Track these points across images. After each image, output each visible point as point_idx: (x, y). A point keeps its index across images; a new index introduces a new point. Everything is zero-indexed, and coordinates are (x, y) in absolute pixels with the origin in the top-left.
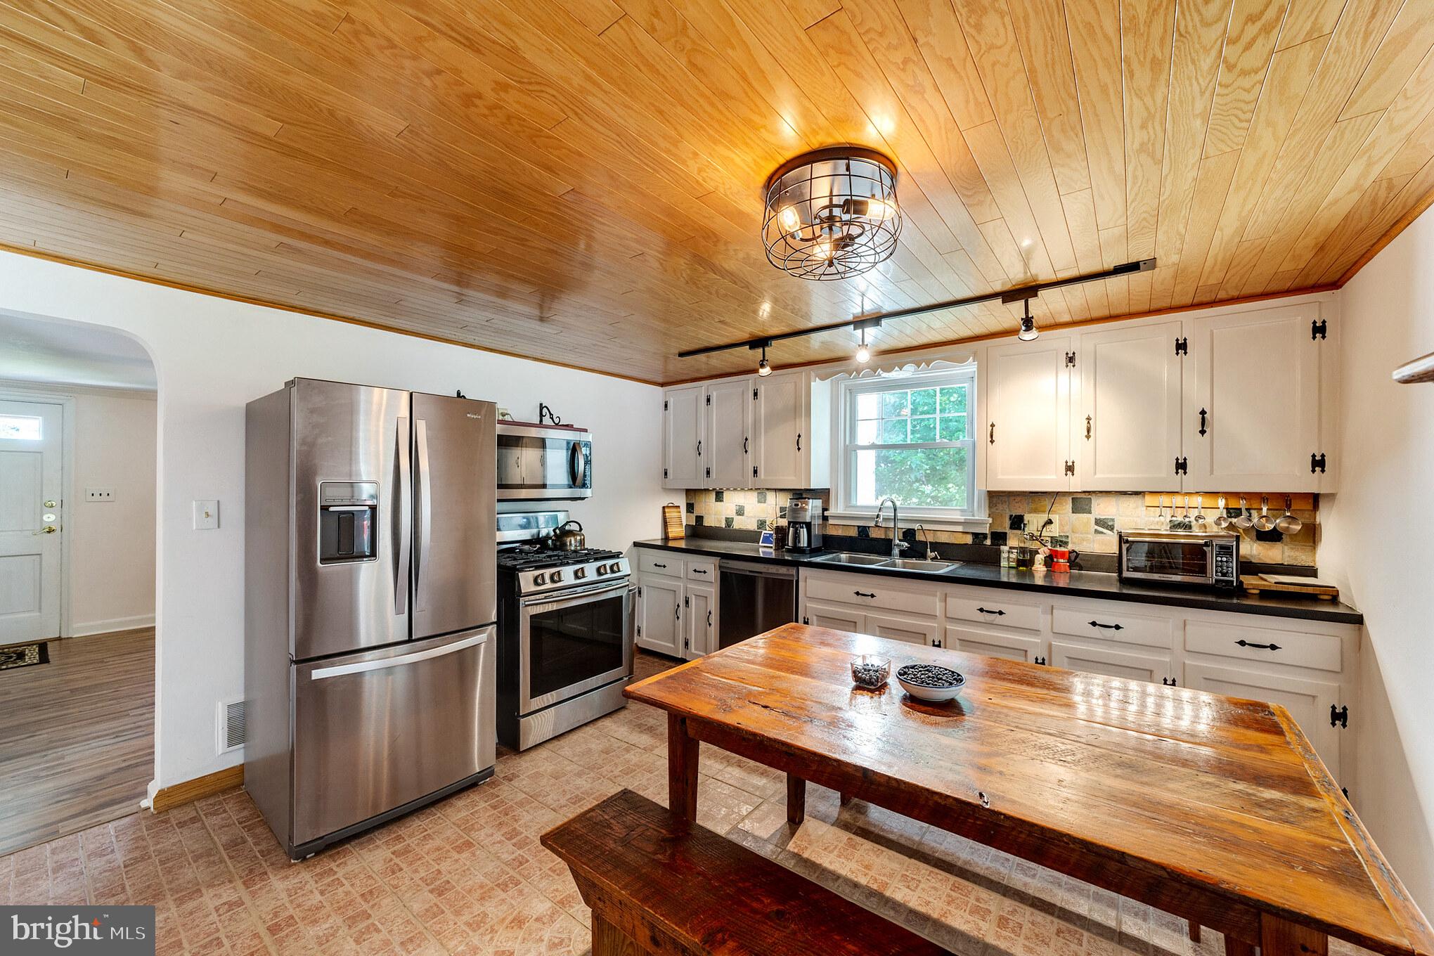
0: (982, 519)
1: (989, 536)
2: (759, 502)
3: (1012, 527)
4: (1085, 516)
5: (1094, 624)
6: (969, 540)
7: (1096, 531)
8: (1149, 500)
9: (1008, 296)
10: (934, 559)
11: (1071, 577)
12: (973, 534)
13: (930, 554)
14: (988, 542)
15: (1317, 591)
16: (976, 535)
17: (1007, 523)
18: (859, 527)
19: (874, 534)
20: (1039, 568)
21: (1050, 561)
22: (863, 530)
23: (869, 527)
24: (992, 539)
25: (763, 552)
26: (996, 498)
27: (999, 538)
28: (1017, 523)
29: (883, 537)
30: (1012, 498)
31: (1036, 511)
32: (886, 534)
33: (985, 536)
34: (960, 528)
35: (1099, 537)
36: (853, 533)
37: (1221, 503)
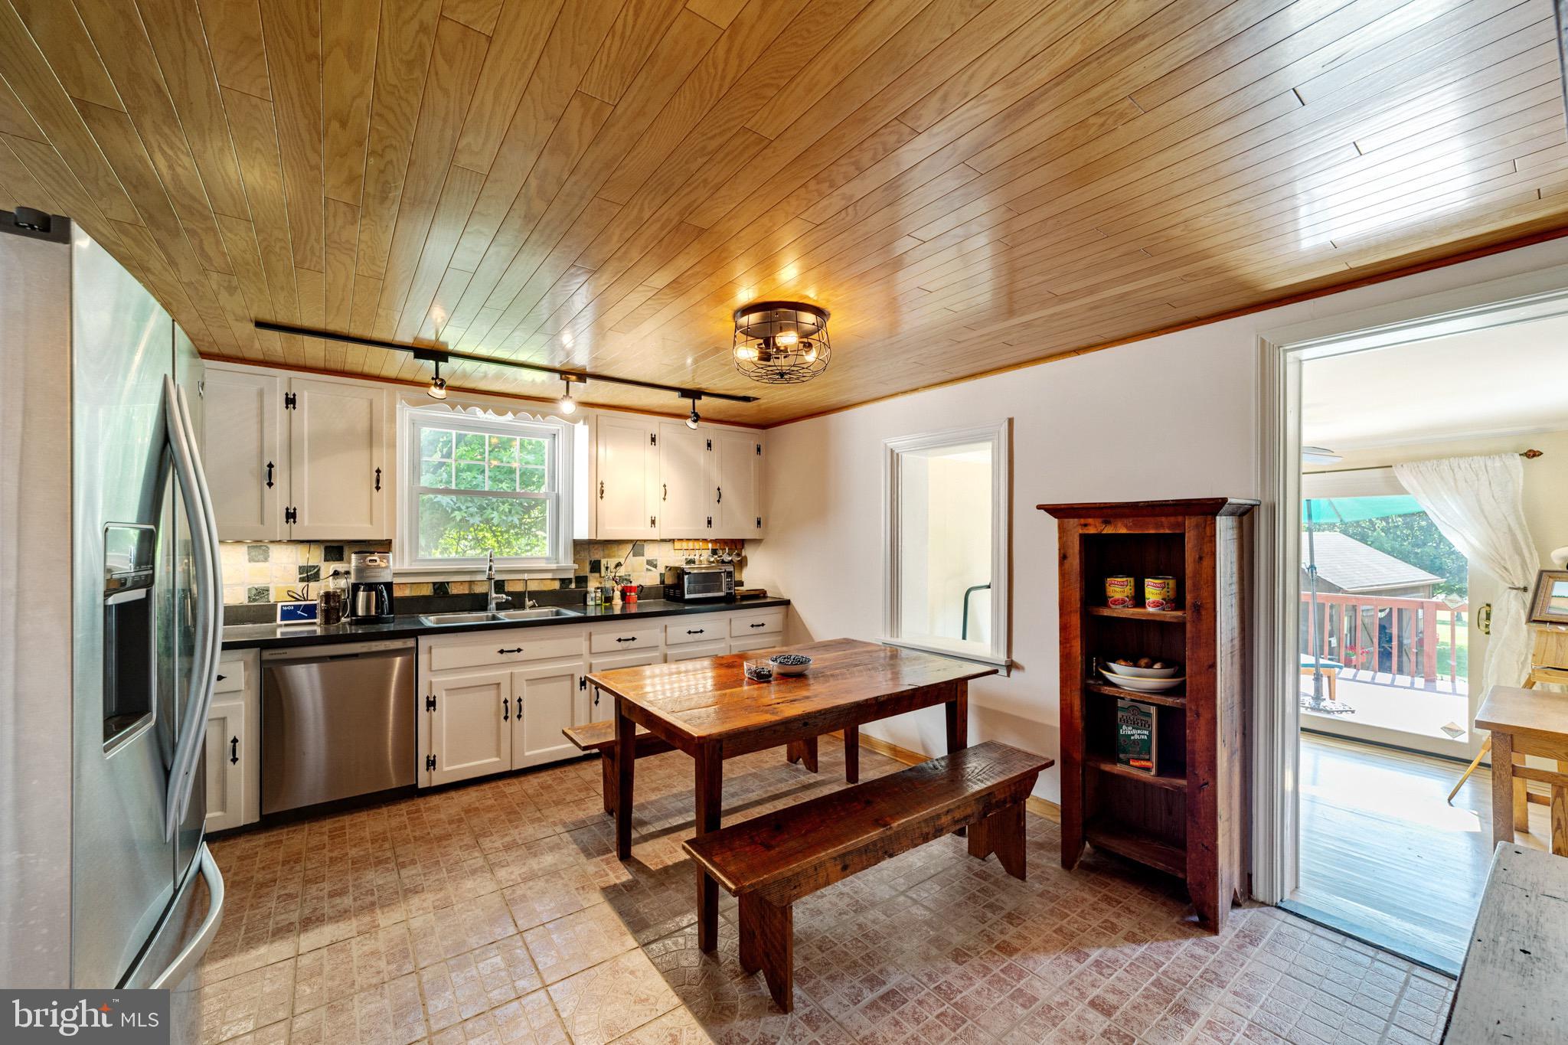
0: (567, 564)
1: (574, 580)
2: (251, 560)
3: (591, 572)
4: (641, 558)
5: (690, 632)
6: (556, 585)
7: (647, 569)
8: (678, 545)
9: (685, 393)
10: (533, 606)
11: (639, 606)
12: (560, 579)
13: (529, 603)
14: (573, 586)
15: (757, 593)
16: (562, 581)
17: (588, 568)
18: (434, 584)
19: (454, 590)
20: (618, 602)
21: (624, 596)
22: (440, 588)
23: (448, 583)
24: (577, 582)
25: (282, 634)
26: (579, 546)
27: (582, 580)
28: (595, 567)
29: (467, 592)
30: (591, 546)
31: (609, 556)
32: (470, 588)
33: (570, 580)
34: (549, 576)
35: (649, 573)
36: (427, 591)
37: (710, 546)
